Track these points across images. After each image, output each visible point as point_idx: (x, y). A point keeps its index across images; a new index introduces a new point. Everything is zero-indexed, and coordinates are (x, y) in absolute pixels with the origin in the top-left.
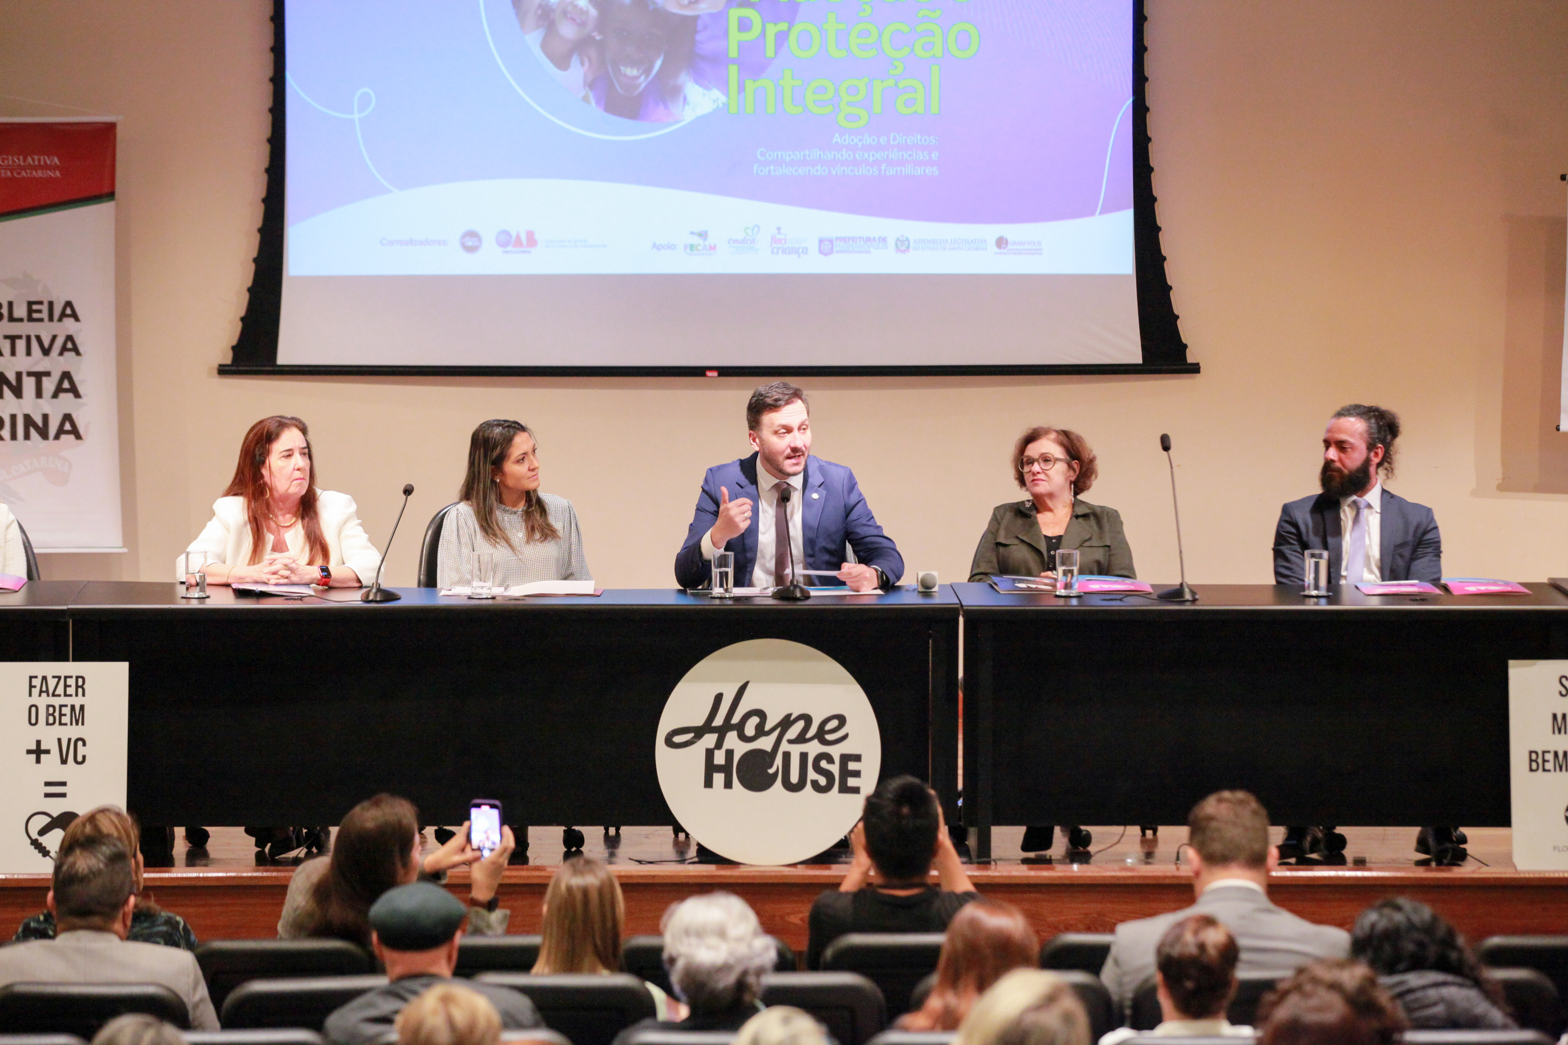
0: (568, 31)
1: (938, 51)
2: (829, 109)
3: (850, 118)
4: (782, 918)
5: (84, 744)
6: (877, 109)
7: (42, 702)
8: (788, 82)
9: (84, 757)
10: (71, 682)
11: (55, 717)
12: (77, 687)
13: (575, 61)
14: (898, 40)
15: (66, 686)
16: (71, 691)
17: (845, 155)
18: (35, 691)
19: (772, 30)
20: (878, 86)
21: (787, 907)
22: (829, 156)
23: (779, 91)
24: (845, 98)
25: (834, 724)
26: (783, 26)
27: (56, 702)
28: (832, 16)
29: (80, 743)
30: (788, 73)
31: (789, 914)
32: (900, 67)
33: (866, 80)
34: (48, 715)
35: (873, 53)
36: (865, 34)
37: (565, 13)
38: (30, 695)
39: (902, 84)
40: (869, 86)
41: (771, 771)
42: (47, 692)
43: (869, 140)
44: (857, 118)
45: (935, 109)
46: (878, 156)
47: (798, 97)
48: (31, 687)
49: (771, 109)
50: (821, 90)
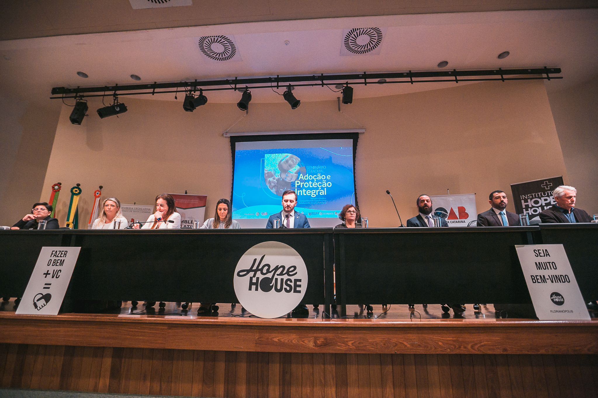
0: (273, 184)
1: (326, 186)
2: (310, 194)
3: (313, 195)
4: (271, 339)
5: (60, 272)
6: (317, 194)
7: (53, 258)
8: (304, 191)
9: (59, 276)
10: (63, 253)
11: (55, 263)
12: (65, 254)
13: (274, 188)
14: (320, 185)
15: (62, 254)
16: (62, 255)
17: (312, 201)
18: (53, 255)
19: (302, 184)
20: (317, 191)
21: (273, 335)
22: (310, 201)
23: (303, 192)
24: (312, 193)
25: (292, 269)
26: (303, 183)
27: (57, 258)
28: (310, 182)
29: (60, 271)
30: (304, 189)
31: (273, 338)
32: (320, 188)
33: (315, 190)
34: (54, 262)
35: (316, 186)
36: (315, 184)
37: (272, 182)
38: (51, 257)
39: (321, 191)
40: (316, 191)
41: (271, 285)
42: (56, 256)
43: (316, 199)
44: (314, 196)
45: (325, 194)
46: (317, 201)
47: (306, 193)
48: (52, 254)
49: (301, 194)
50: (309, 192)
